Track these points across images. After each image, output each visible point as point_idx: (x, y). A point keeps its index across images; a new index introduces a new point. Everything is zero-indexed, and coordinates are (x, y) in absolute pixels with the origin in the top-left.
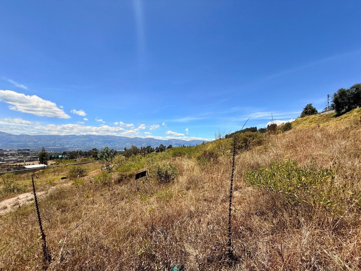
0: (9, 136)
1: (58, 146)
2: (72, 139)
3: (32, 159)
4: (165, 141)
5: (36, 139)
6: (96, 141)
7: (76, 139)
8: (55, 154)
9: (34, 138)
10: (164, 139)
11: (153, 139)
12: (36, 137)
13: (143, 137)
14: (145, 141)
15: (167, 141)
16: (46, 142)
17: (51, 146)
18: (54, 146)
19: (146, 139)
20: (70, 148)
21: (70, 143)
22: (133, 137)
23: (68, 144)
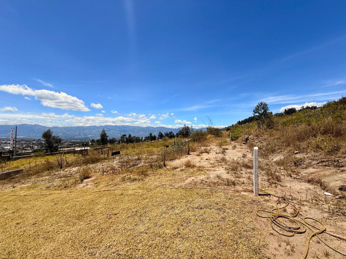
0: (44, 128)
1: (82, 136)
2: (93, 129)
3: (69, 146)
4: (175, 129)
5: (64, 130)
6: (113, 131)
7: (96, 130)
8: (81, 142)
9: (63, 129)
10: (174, 128)
11: (164, 128)
12: (65, 128)
13: (155, 127)
14: (156, 130)
15: (177, 129)
16: (73, 132)
17: (76, 136)
18: (79, 136)
19: (157, 128)
20: (91, 137)
21: (92, 133)
22: (145, 126)
23: (90, 134)
